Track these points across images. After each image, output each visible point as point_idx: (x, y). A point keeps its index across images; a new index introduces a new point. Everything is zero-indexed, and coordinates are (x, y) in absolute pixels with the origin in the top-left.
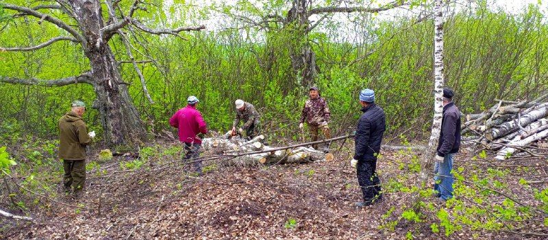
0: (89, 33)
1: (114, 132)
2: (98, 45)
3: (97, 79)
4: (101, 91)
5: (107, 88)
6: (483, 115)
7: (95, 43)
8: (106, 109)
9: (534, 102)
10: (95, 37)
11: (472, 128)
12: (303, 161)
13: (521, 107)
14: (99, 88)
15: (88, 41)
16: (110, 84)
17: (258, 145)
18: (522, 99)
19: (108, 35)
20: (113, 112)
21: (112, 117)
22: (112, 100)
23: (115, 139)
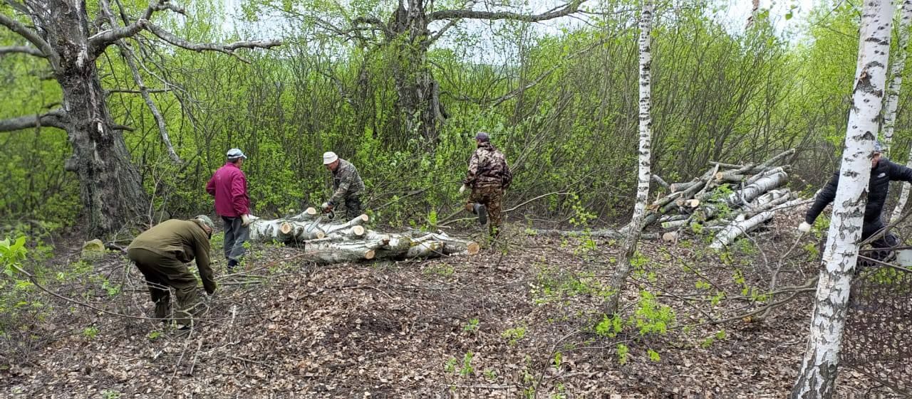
0: (64, 43)
1: (105, 211)
2: (80, 62)
3: (75, 121)
4: (82, 140)
5: (94, 135)
6: (693, 184)
7: (76, 59)
8: (90, 172)
9: (763, 166)
10: (75, 50)
11: (679, 202)
12: (431, 255)
13: (744, 173)
14: (79, 135)
15: (62, 55)
16: (100, 128)
17: (359, 230)
18: (746, 162)
19: (100, 47)
20: (104, 176)
21: (101, 185)
22: (102, 156)
23: (106, 223)
